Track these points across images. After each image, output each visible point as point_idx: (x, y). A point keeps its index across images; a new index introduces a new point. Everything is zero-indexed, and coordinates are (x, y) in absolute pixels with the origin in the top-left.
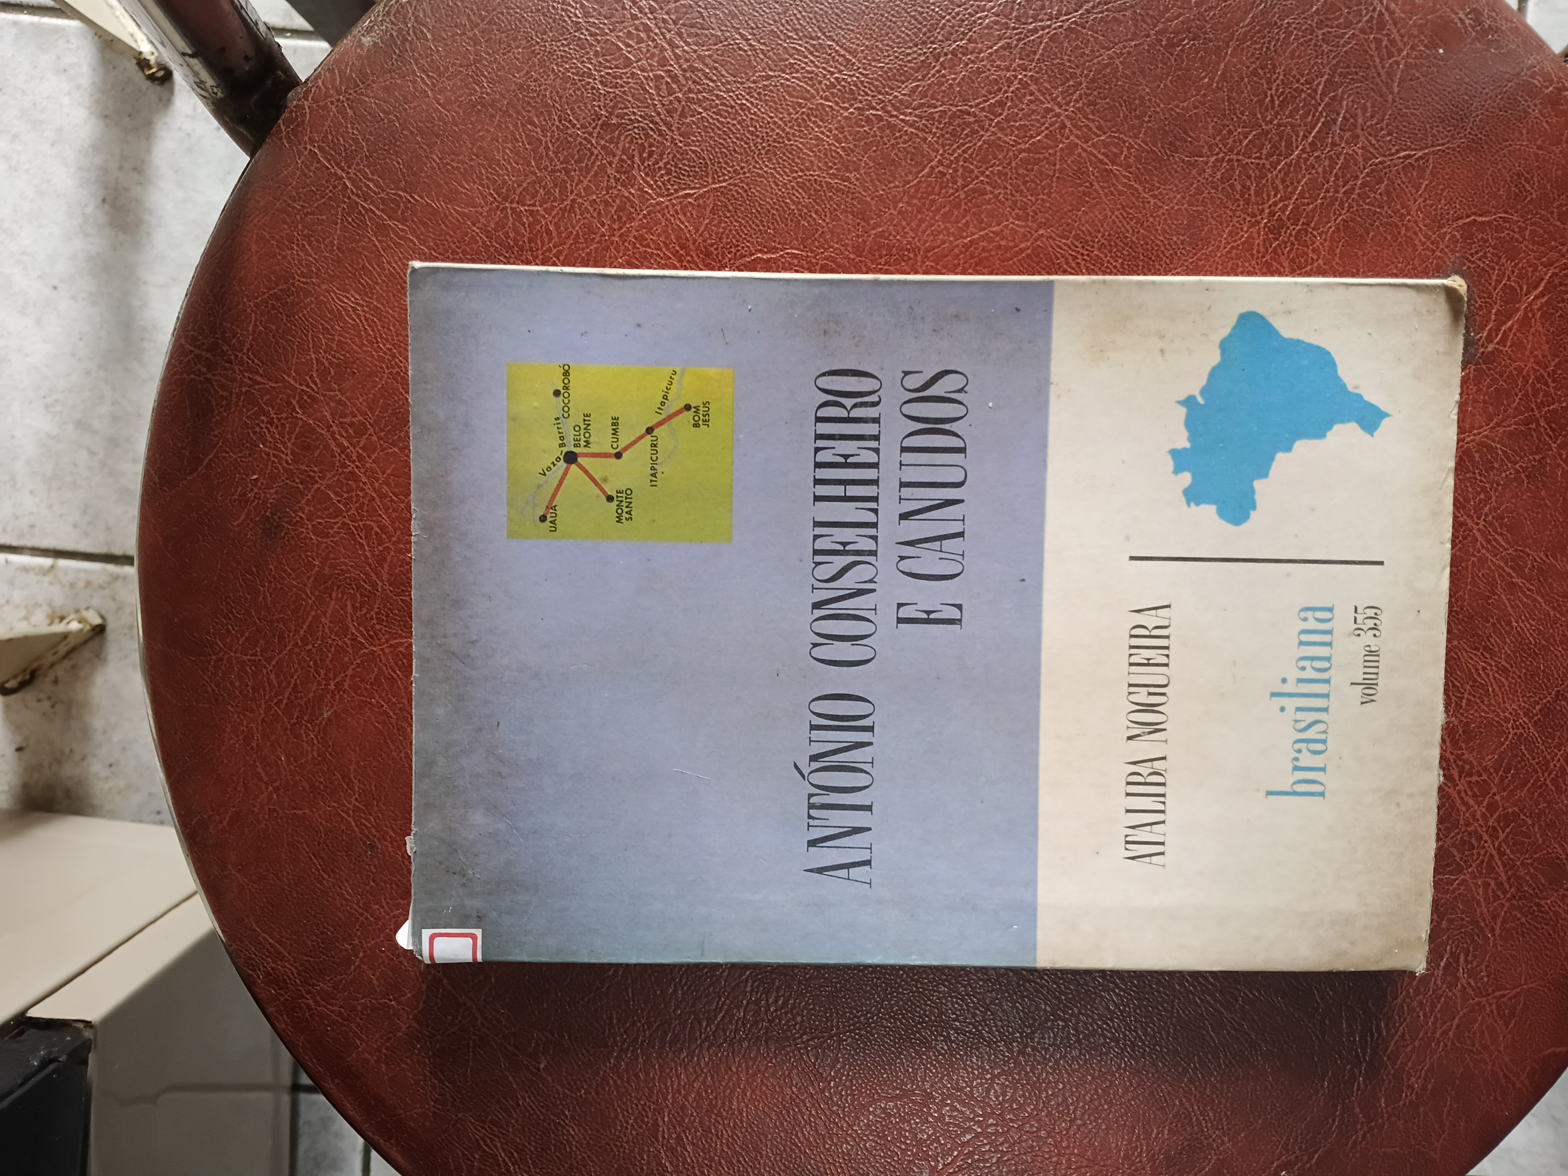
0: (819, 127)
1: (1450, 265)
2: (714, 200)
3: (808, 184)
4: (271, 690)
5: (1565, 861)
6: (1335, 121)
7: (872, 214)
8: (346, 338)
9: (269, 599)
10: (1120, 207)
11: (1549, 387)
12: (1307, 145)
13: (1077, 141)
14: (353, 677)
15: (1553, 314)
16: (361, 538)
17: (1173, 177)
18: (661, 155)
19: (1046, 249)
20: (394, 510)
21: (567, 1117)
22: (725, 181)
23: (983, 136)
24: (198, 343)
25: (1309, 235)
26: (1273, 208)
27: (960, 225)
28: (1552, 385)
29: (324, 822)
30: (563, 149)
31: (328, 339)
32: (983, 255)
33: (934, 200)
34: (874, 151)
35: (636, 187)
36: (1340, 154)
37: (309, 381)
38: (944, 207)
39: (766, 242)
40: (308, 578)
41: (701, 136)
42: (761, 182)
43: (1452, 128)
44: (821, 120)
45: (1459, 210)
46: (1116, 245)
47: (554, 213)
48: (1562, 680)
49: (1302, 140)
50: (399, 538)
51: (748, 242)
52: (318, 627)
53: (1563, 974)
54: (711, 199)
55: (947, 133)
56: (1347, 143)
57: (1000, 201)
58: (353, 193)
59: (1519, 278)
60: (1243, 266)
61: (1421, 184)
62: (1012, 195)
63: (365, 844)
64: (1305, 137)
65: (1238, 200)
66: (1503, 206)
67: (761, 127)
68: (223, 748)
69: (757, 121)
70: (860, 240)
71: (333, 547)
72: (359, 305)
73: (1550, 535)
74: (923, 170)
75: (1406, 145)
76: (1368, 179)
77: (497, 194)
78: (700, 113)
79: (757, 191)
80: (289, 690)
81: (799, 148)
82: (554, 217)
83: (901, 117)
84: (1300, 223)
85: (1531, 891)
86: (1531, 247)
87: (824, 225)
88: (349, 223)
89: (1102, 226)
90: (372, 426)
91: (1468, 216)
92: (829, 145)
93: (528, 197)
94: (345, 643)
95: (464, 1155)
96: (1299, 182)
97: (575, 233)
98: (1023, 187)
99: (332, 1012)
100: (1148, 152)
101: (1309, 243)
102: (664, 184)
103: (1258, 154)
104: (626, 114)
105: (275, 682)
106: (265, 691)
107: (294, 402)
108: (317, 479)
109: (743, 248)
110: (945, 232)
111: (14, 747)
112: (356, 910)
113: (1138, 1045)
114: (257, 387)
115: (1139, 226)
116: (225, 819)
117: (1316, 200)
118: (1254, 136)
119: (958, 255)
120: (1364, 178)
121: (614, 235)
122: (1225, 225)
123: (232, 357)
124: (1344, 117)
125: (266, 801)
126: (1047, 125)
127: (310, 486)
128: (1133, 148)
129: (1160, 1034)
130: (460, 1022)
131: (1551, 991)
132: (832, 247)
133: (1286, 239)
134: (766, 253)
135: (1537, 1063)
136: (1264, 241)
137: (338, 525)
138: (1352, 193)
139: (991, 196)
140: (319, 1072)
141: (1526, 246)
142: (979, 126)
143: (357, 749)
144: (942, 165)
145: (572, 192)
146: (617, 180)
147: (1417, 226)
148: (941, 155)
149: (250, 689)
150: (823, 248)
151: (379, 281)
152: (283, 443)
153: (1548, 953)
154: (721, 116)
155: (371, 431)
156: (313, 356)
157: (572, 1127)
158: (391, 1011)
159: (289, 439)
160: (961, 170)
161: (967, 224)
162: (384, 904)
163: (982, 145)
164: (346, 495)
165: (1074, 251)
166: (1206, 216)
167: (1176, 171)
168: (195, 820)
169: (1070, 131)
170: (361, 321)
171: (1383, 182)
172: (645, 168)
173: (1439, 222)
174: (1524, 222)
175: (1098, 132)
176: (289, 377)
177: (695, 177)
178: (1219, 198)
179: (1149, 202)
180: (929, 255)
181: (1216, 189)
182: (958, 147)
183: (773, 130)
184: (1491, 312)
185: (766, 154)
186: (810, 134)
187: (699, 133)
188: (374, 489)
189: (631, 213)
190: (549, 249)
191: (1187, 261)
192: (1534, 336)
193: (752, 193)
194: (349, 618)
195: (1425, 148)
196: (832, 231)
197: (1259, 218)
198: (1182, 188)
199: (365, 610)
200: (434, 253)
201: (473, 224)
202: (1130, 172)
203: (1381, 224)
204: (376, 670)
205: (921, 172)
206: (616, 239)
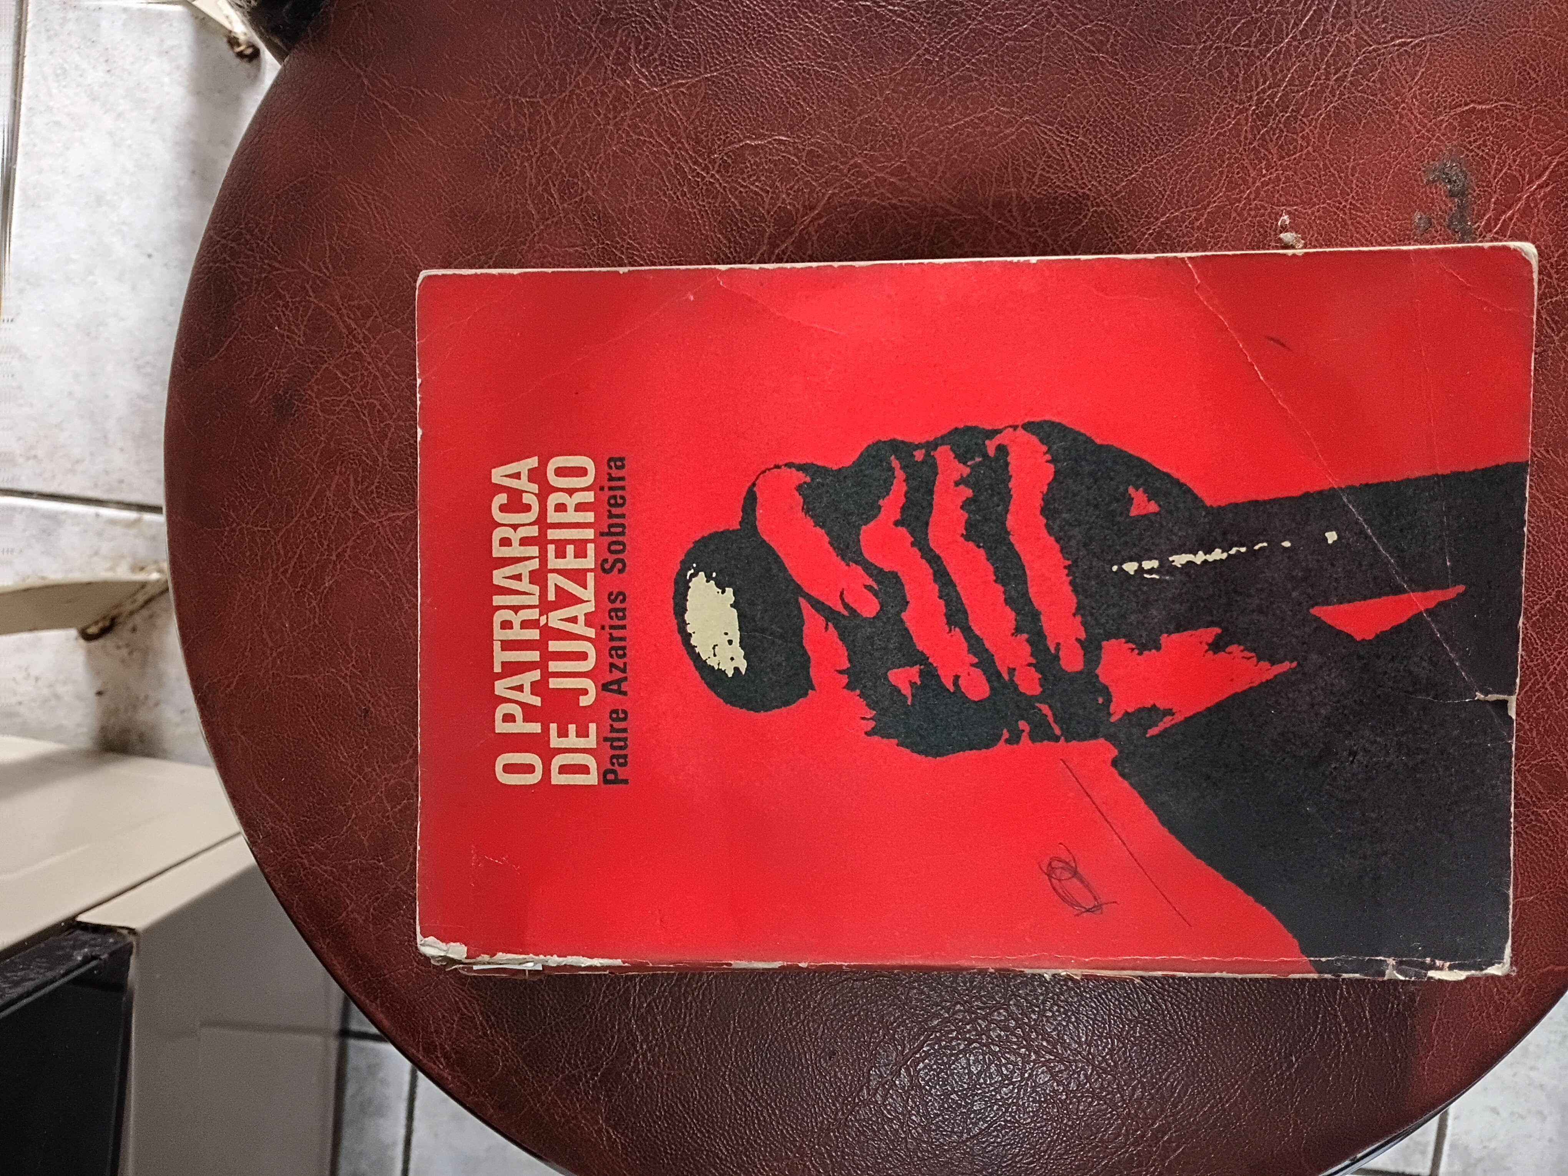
0: (809, 17)
1: (1447, 153)
2: (706, 89)
3: (797, 73)
4: (278, 560)
5: (1565, 769)
6: (1326, 10)
7: (859, 101)
8: (357, 225)
9: (279, 472)
10: (1105, 93)
11: (1551, 278)
12: (1297, 33)
13: (1063, 29)
14: (353, 548)
15: (1558, 204)
16: (364, 415)
17: (1159, 64)
18: (656, 47)
19: (1031, 134)
20: (395, 388)
22: (716, 70)
23: (969, 24)
24: (224, 234)
25: (1299, 122)
26: (1262, 95)
27: (945, 111)
28: (1555, 276)
29: (323, 688)
30: (564, 44)
31: (340, 227)
32: (968, 141)
33: (919, 88)
34: (862, 41)
35: (631, 78)
36: (1333, 41)
37: (322, 266)
38: (930, 94)
39: (754, 129)
40: (316, 453)
41: (695, 28)
42: (752, 71)
43: (1452, 15)
44: (811, 11)
45: (1458, 98)
46: (1102, 130)
47: (553, 104)
49: (1293, 28)
50: (399, 416)
51: (737, 129)
52: (322, 500)
53: (1562, 888)
54: (703, 87)
55: (934, 22)
56: (1339, 31)
57: (985, 88)
58: (369, 90)
59: (1520, 167)
60: (1230, 153)
61: (1418, 71)
62: (998, 82)
63: (360, 708)
64: (1296, 25)
65: (1226, 86)
66: (1505, 94)
67: (753, 18)
68: (234, 615)
69: (750, 13)
70: (846, 127)
71: (338, 424)
72: (370, 194)
73: (1550, 430)
74: (910, 58)
75: (1401, 32)
76: (1361, 67)
77: (501, 87)
78: (695, 7)
79: (747, 80)
80: (295, 560)
81: (789, 38)
82: (553, 108)
83: (890, 7)
84: (1290, 110)
85: (1528, 799)
87: (811, 111)
88: (365, 118)
89: (1088, 112)
90: (378, 309)
91: (1466, 104)
92: (818, 35)
93: (529, 89)
94: (346, 515)
95: (444, 1017)
96: (1289, 70)
97: (572, 122)
98: (1008, 74)
99: (326, 871)
100: (1134, 39)
101: (1299, 130)
102: (658, 75)
103: (1247, 42)
104: (625, 9)
105: (282, 552)
106: (272, 561)
107: (308, 287)
108: (326, 358)
109: (732, 135)
110: (930, 118)
111: (95, 691)
112: (350, 773)
114: (275, 273)
115: (1124, 112)
116: (232, 682)
117: (1306, 88)
118: (1244, 23)
120: (1357, 65)
121: (609, 124)
122: (1212, 111)
123: (255, 245)
124: (1337, 5)
125: (270, 666)
126: (1033, 14)
127: (319, 365)
128: (1119, 35)
131: (1549, 906)
132: (819, 133)
133: (1274, 126)
134: (754, 139)
135: (1534, 982)
136: (1252, 127)
137: (344, 403)
138: (1344, 81)
139: (976, 83)
140: (311, 931)
141: (1530, 135)
142: (966, 15)
143: (355, 617)
144: (929, 53)
145: (571, 83)
146: (614, 71)
147: (1412, 113)
148: (928, 44)
149: (258, 558)
150: (810, 134)
151: (390, 171)
152: (297, 326)
154: (715, 9)
155: (377, 313)
156: (327, 243)
158: (380, 872)
159: (302, 322)
160: (947, 58)
161: (952, 111)
163: (969, 33)
164: (351, 375)
165: (1059, 137)
166: (1193, 103)
167: (1163, 59)
168: (206, 684)
169: (1057, 19)
170: (371, 209)
171: (1377, 69)
172: (641, 59)
173: (1436, 110)
174: (1527, 110)
175: (1085, 21)
176: (304, 262)
177: (687, 68)
178: (1207, 85)
179: (1135, 89)
180: (914, 141)
181: (1204, 75)
182: (944, 36)
183: (764, 22)
184: (1489, 201)
185: (757, 44)
186: (800, 24)
187: (693, 25)
188: (377, 368)
189: (626, 103)
190: (548, 138)
191: (1173, 147)
192: (1537, 226)
193: (742, 82)
194: (351, 492)
195: (1422, 36)
196: (819, 118)
197: (1247, 105)
198: (1169, 75)
199: (366, 484)
200: (440, 144)
201: (478, 116)
202: (1116, 60)
203: (1374, 112)
204: (374, 541)
205: (907, 60)
206: (610, 127)
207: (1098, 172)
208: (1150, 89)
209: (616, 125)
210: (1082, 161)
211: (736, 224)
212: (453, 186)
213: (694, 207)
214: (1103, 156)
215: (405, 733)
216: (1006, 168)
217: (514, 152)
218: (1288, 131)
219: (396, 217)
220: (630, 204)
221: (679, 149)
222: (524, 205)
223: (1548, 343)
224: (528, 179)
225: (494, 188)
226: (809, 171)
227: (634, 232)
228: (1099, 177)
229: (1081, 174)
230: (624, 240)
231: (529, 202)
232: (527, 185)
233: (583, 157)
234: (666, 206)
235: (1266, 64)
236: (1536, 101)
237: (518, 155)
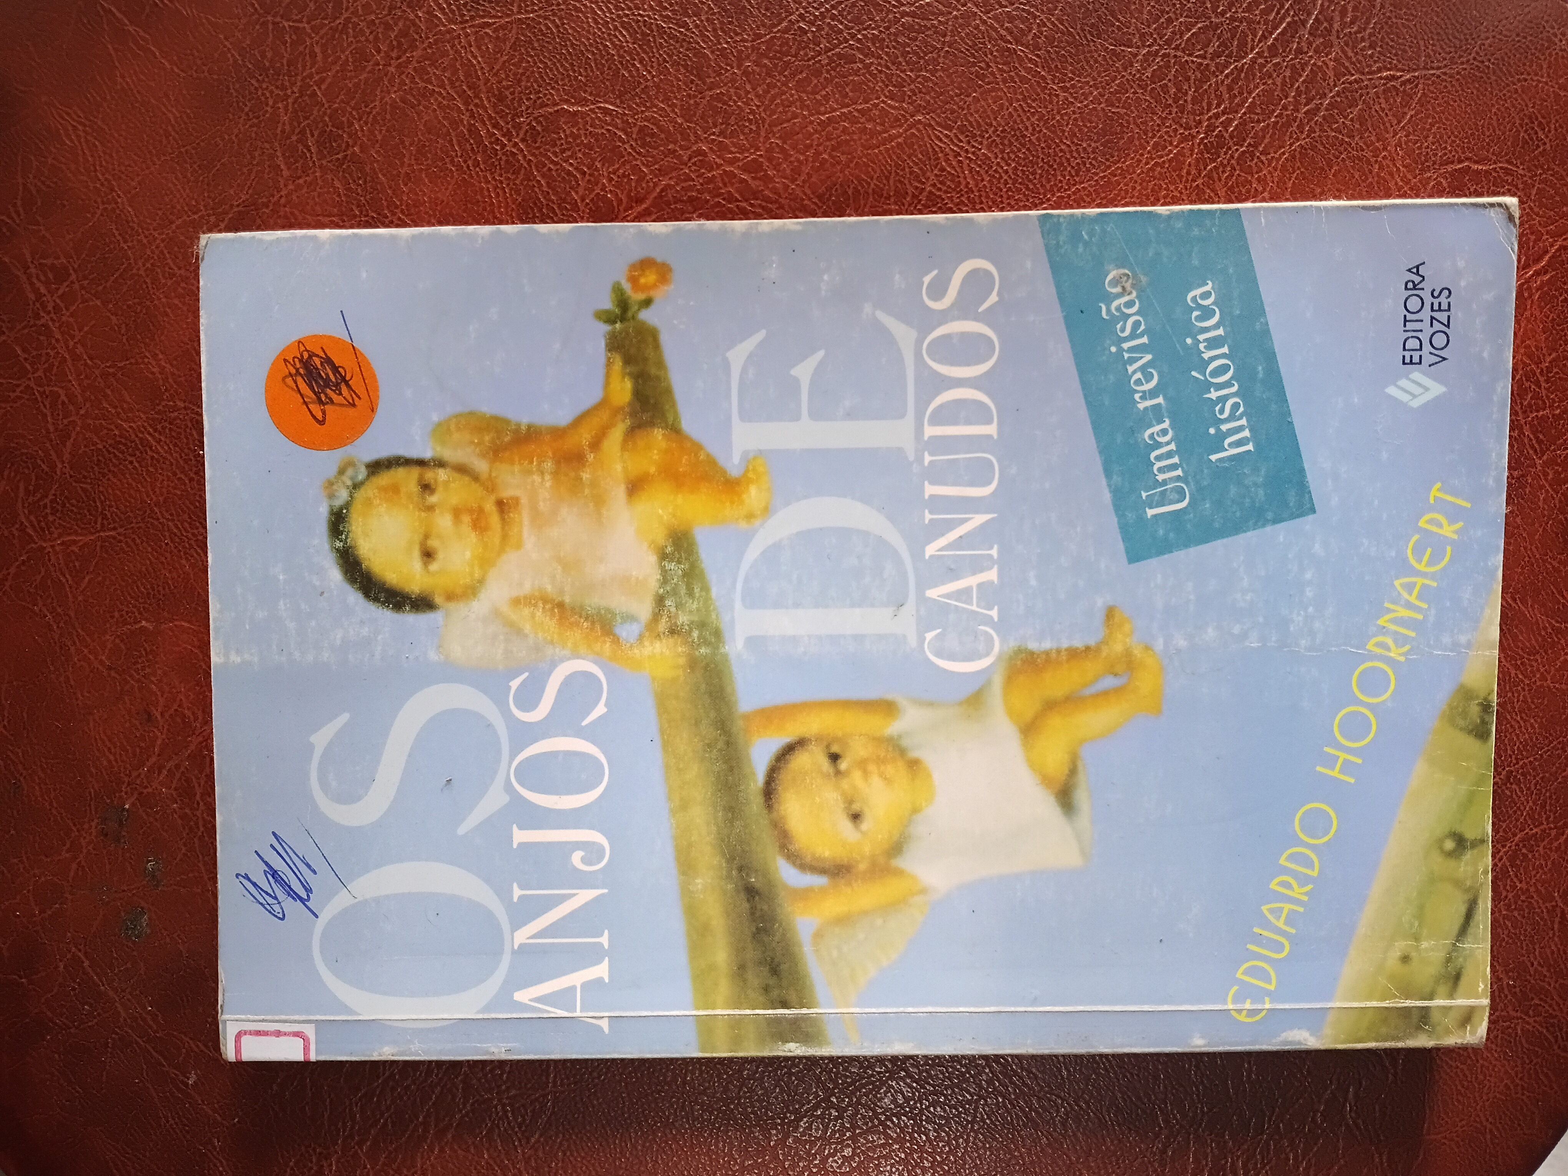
2: (518, 33)
3: (636, 27)
6: (1304, 23)
7: (710, 71)
8: (61, 162)
10: (1020, 97)
11: (1540, 387)
12: (1265, 48)
13: (975, 10)
16: (45, 406)
17: (1091, 67)
19: (923, 139)
20: (86, 377)
21: (215, 1148)
22: (533, 11)
26: (1213, 121)
27: (818, 97)
31: (40, 162)
32: (843, 138)
33: (787, 64)
35: (425, 9)
36: (1306, 64)
37: (12, 209)
38: (801, 72)
39: (575, 91)
42: (578, 17)
43: (1452, 50)
45: (1451, 152)
46: (1011, 144)
47: (322, 32)
48: (1516, 759)
49: (1260, 41)
50: (87, 412)
51: (553, 88)
53: (1476, 1128)
54: (514, 31)
56: (1316, 51)
57: (871, 73)
60: (1167, 189)
61: (1406, 113)
62: (888, 68)
64: (1264, 37)
65: (1170, 106)
66: (1506, 154)
70: (692, 102)
72: (80, 124)
73: (1522, 573)
74: (779, 24)
75: (1390, 63)
76: (1339, 99)
77: (260, 5)
79: (572, 28)
82: (322, 38)
84: (1246, 144)
86: (1536, 210)
87: (649, 78)
88: (85, 25)
89: (995, 119)
90: (75, 271)
91: (1460, 161)
93: (295, 11)
94: (11, 532)
96: (1250, 93)
97: (343, 58)
98: (901, 59)
100: (1063, 33)
101: (1255, 170)
102: (459, 9)
103: (1202, 52)
110: (798, 104)
113: (927, 1152)
115: (1041, 124)
117: (1270, 118)
118: (1199, 29)
119: (811, 135)
120: (1333, 97)
121: (390, 65)
122: (1150, 135)
124: (1316, 19)
128: (1045, 25)
129: (957, 1142)
130: (99, 1014)
132: (656, 106)
133: (1225, 162)
134: (573, 104)
136: (1198, 160)
137: (22, 388)
138: (1315, 115)
139: (860, 65)
141: (1531, 208)
144: (804, 20)
147: (1395, 165)
150: (645, 106)
151: (109, 98)
153: (1460, 1098)
155: (73, 277)
156: (20, 180)
157: (221, 1162)
158: (20, 991)
160: (827, 29)
161: (826, 97)
162: (24, 858)
164: (35, 353)
165: (957, 145)
166: (1128, 122)
167: (1096, 61)
170: (80, 143)
171: (1357, 106)
173: (1423, 164)
174: (1530, 178)
178: (1147, 101)
179: (1057, 96)
180: (775, 129)
181: (1144, 88)
188: (67, 347)
189: (414, 40)
190: (311, 76)
191: (1097, 174)
192: (1529, 321)
193: (565, 29)
194: (20, 504)
195: (1415, 70)
196: (658, 87)
197: (1194, 131)
198: (1101, 82)
199: (39, 495)
200: (176, 70)
201: (226, 39)
202: (1038, 56)
203: (1349, 158)
204: (43, 570)
205: (776, 26)
206: (392, 69)
207: (1001, 196)
208: (1075, 98)
209: (398, 67)
210: (983, 180)
211: (540, 210)
212: (185, 123)
213: (488, 182)
214: (1010, 177)
215: (62, 818)
216: (887, 178)
217: (267, 89)
218: (1241, 170)
219: (111, 156)
220: (406, 169)
221: (476, 105)
222: (272, 157)
223: (1528, 466)
224: (280, 125)
225: (236, 131)
226: (639, 153)
227: (408, 205)
228: (1002, 202)
229: (980, 196)
230: (394, 214)
231: (279, 154)
232: (279, 131)
233: (353, 103)
234: (452, 177)
235: (1223, 82)
236: (1542, 168)
237: (272, 92)
